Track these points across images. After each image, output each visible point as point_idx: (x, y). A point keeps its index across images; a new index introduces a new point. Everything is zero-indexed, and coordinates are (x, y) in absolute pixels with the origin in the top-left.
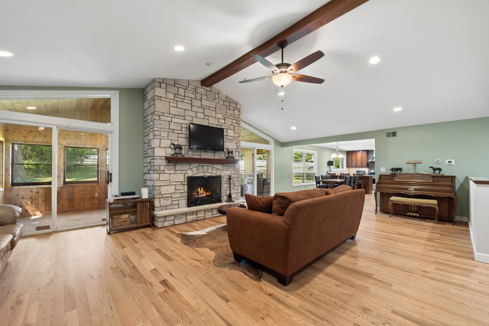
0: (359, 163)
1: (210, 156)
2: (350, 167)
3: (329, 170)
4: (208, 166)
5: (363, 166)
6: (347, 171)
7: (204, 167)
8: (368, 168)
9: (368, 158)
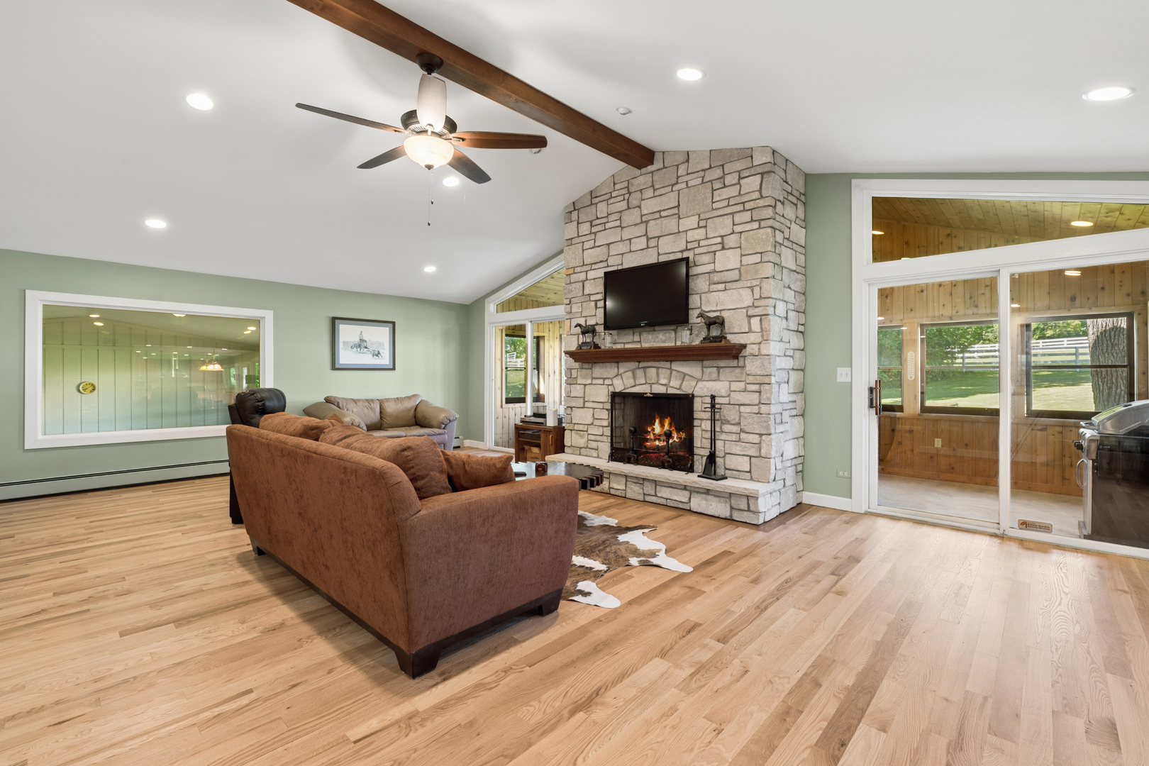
1: (664, 342)
4: (658, 368)
7: (648, 370)
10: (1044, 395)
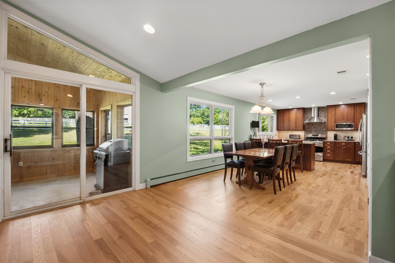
0: (293, 125)
2: (281, 130)
3: (252, 134)
5: (298, 129)
6: (277, 135)
8: (304, 131)
9: (304, 118)
10: (38, 138)
